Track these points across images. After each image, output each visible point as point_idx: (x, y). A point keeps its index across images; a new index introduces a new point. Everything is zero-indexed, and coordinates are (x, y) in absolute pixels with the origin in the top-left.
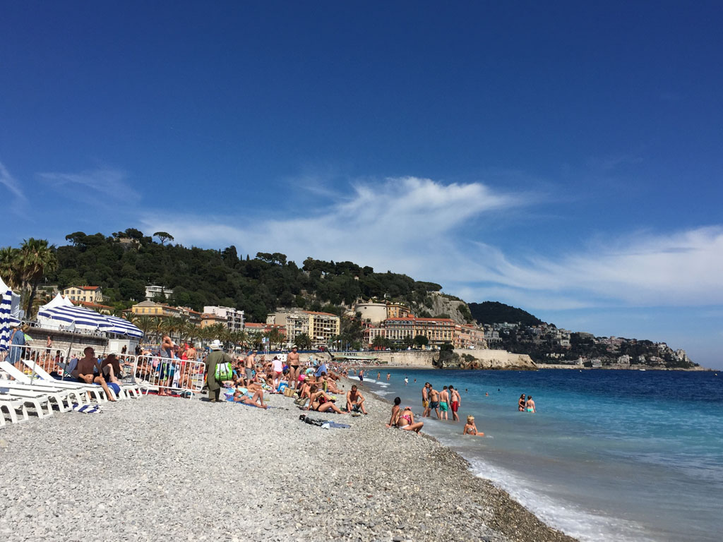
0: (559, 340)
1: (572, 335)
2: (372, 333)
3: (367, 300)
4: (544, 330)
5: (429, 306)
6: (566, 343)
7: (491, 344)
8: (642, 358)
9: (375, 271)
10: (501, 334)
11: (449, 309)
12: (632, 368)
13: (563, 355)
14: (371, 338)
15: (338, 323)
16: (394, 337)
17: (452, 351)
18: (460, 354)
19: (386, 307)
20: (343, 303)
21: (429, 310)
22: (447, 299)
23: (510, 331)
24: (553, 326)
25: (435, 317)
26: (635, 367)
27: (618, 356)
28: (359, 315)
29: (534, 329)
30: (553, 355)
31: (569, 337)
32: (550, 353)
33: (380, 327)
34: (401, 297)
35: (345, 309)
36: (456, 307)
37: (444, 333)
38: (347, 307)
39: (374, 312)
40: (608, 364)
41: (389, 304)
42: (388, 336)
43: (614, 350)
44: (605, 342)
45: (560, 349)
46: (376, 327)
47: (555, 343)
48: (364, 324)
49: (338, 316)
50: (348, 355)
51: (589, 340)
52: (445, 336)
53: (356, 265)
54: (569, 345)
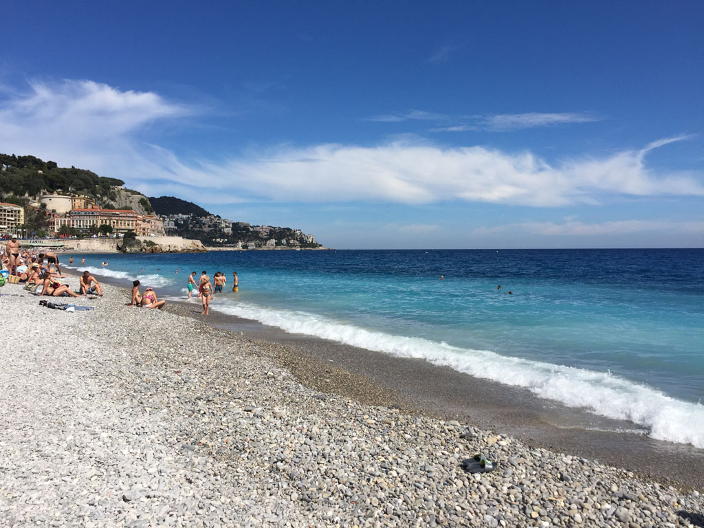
0: (223, 228)
1: (234, 224)
2: (57, 223)
3: (52, 193)
4: (211, 220)
5: (113, 199)
6: (228, 231)
7: (169, 232)
8: (284, 241)
9: (59, 166)
10: (176, 224)
11: (131, 202)
12: (276, 249)
13: (226, 240)
14: (57, 228)
15: (22, 213)
16: (80, 226)
17: (134, 238)
18: (142, 241)
19: (71, 199)
20: (27, 195)
21: (112, 203)
22: (129, 194)
23: (184, 221)
24: (218, 217)
25: (118, 209)
26: (279, 248)
27: (267, 240)
28: (44, 206)
29: (204, 220)
30: (218, 240)
31: (231, 225)
32: (216, 238)
33: (66, 217)
34: (86, 190)
35: (29, 200)
36: (138, 200)
37: (127, 222)
38: (31, 198)
39: (59, 204)
40: (260, 246)
41: (74, 196)
42: (73, 225)
43: (264, 235)
44: (258, 229)
45: (223, 236)
46: (61, 217)
47: (220, 230)
48: (50, 214)
49: (21, 206)
50: (34, 242)
51: (246, 228)
52: (128, 225)
53: (39, 159)
54: (231, 232)
